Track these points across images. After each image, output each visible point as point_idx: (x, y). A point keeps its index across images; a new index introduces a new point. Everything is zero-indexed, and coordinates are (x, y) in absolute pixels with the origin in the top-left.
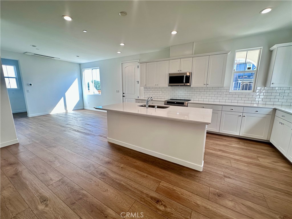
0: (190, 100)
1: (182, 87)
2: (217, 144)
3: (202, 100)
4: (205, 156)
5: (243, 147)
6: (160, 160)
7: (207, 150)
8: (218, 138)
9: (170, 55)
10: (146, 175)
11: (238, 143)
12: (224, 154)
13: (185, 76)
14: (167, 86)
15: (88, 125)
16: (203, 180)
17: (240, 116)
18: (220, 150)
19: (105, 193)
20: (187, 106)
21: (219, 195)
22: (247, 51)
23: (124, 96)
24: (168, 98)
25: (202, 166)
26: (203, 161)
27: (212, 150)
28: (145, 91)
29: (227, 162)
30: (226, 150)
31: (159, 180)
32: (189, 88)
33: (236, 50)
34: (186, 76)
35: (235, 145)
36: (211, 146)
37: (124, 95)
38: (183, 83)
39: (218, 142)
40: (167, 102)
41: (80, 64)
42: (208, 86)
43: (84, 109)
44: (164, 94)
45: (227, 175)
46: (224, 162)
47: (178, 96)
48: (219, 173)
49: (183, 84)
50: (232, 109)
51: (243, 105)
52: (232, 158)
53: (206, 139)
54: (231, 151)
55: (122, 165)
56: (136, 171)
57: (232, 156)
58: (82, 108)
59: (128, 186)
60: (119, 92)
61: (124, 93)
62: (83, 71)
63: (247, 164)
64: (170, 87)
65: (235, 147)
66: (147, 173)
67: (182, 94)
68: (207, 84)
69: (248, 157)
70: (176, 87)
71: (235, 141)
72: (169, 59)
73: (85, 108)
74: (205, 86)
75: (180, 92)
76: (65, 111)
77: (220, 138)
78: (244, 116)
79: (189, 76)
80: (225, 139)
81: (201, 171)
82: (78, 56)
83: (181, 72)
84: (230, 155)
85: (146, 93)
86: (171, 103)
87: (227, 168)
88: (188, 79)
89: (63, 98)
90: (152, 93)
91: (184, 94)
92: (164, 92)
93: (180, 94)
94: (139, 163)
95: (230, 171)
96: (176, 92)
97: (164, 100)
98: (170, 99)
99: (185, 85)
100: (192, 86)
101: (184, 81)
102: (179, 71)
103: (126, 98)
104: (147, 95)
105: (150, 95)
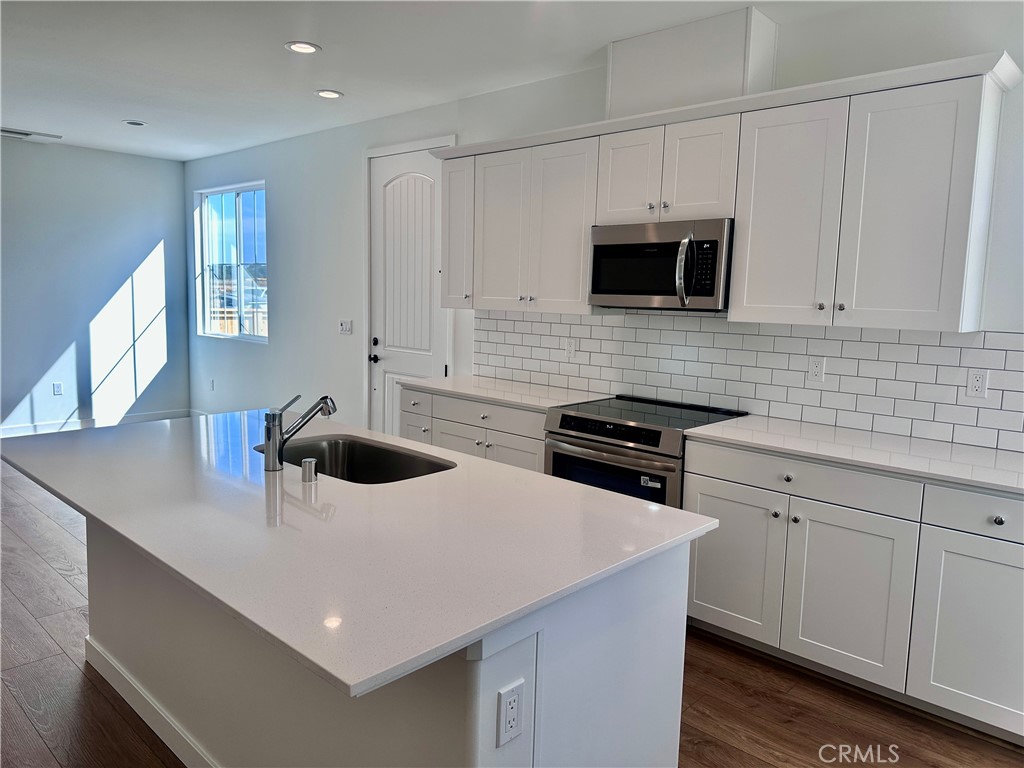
0: (746, 414)
9: (607, 108)
13: (686, 241)
14: (586, 309)
23: (376, 359)
28: (483, 336)
32: (709, 323)
34: (694, 246)
37: (378, 351)
38: (672, 292)
40: (565, 418)
41: (184, 163)
42: (842, 320)
44: (583, 358)
47: (665, 380)
49: (674, 301)
50: (1000, 522)
60: (351, 331)
61: (376, 342)
62: (196, 202)
64: (601, 318)
67: (692, 369)
68: (839, 302)
72: (595, 127)
73: (196, 413)
74: (825, 318)
75: (681, 352)
76: (76, 424)
79: (715, 243)
83: (666, 217)
85: (486, 347)
86: (581, 424)
88: (705, 266)
90: (519, 352)
92: (586, 345)
93: (679, 367)
98: (619, 397)
99: (683, 304)
100: (734, 315)
101: (679, 281)
102: (656, 210)
103: (386, 372)
104: (493, 360)
105: (510, 362)
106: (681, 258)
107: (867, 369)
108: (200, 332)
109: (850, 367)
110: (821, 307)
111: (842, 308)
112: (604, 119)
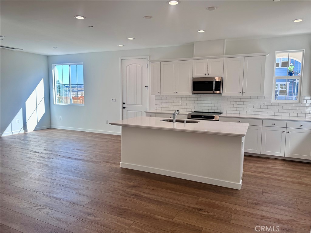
0: (222, 113)
1: (210, 96)
2: (258, 167)
3: (238, 112)
4: (244, 177)
5: (288, 169)
6: (193, 182)
7: (245, 172)
8: (259, 161)
9: (194, 55)
10: (182, 194)
11: (283, 165)
12: (264, 175)
13: (214, 81)
14: (191, 94)
15: (78, 150)
16: (242, 195)
17: (284, 132)
18: (260, 172)
19: (147, 207)
20: (219, 121)
21: (256, 204)
22: (289, 52)
23: (124, 108)
24: (190, 110)
25: (241, 183)
26: (241, 180)
27: (252, 172)
28: (158, 101)
29: (267, 182)
30: (268, 172)
31: (198, 197)
32: (219, 96)
33: (276, 51)
34: (216, 82)
35: (278, 167)
36: (250, 169)
37: (124, 106)
38: (212, 90)
39: (259, 165)
40: (192, 115)
41: (48, 56)
42: (244, 95)
43: (50, 128)
44: (185, 104)
45: (265, 191)
46: (263, 182)
47: (204, 108)
48: (258, 190)
49: (212, 92)
50: (274, 124)
51: (287, 118)
52: (273, 179)
53: (244, 162)
54: (274, 173)
55: (152, 188)
56: (170, 191)
57: (273, 177)
58: (48, 126)
59: (167, 202)
60: (115, 101)
61: (124, 103)
62: (53, 67)
63: (288, 182)
64: (194, 96)
65: (279, 169)
66: (183, 193)
67: (210, 105)
68: (243, 92)
69: (290, 177)
70: (202, 96)
71: (280, 163)
72: (193, 58)
73: (54, 126)
74: (241, 95)
75: (210, 102)
76: (23, 131)
77: (261, 161)
78: (288, 132)
79: (220, 81)
80: (268, 162)
81: (240, 189)
82: (54, 47)
83: (208, 76)
84: (271, 176)
85: (158, 103)
86: (196, 117)
87: (266, 186)
88: (218, 86)
89: (21, 110)
90: (168, 104)
91: (213, 105)
92: (185, 102)
93: (207, 105)
94: (170, 185)
95: (269, 188)
96: (202, 102)
97: (188, 113)
99: (214, 92)
100: (223, 94)
101: (214, 88)
102: (207, 75)
103: (127, 111)
104: (161, 106)
105: (165, 106)
106: (214, 84)
107: (245, 103)
108: (54, 104)
109: (242, 103)
110: (240, 93)
111: (244, 93)
112: (193, 57)
